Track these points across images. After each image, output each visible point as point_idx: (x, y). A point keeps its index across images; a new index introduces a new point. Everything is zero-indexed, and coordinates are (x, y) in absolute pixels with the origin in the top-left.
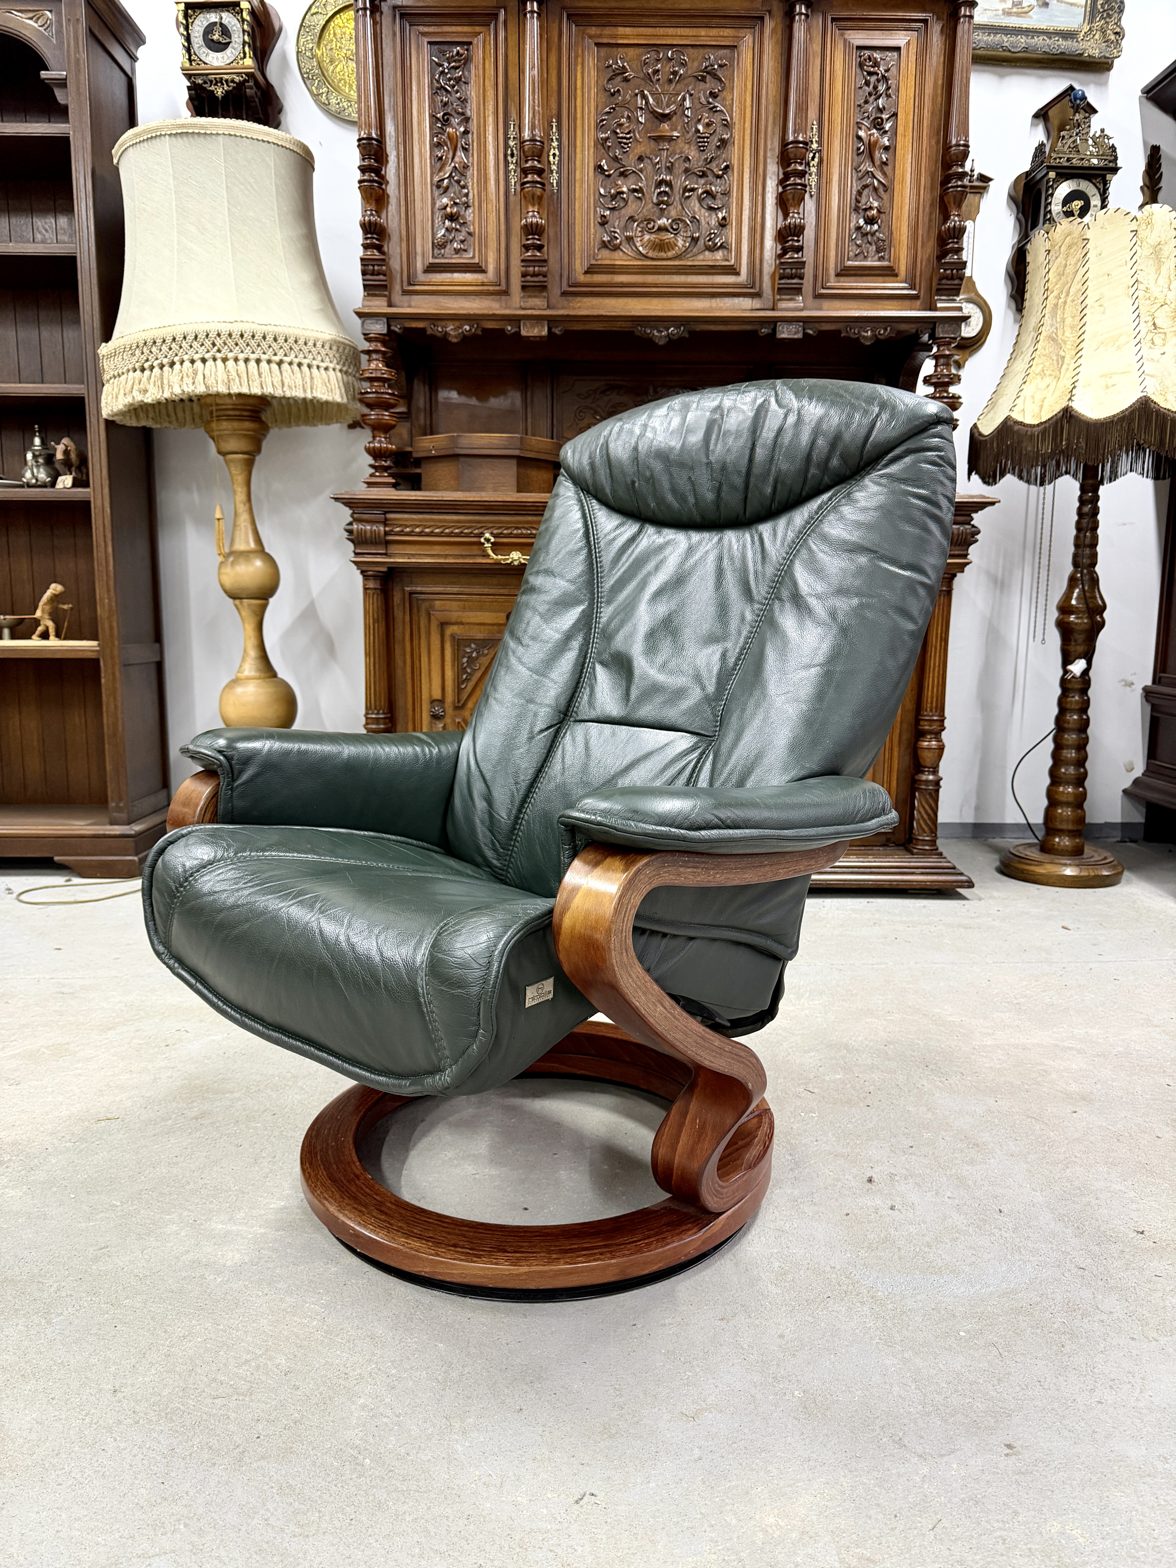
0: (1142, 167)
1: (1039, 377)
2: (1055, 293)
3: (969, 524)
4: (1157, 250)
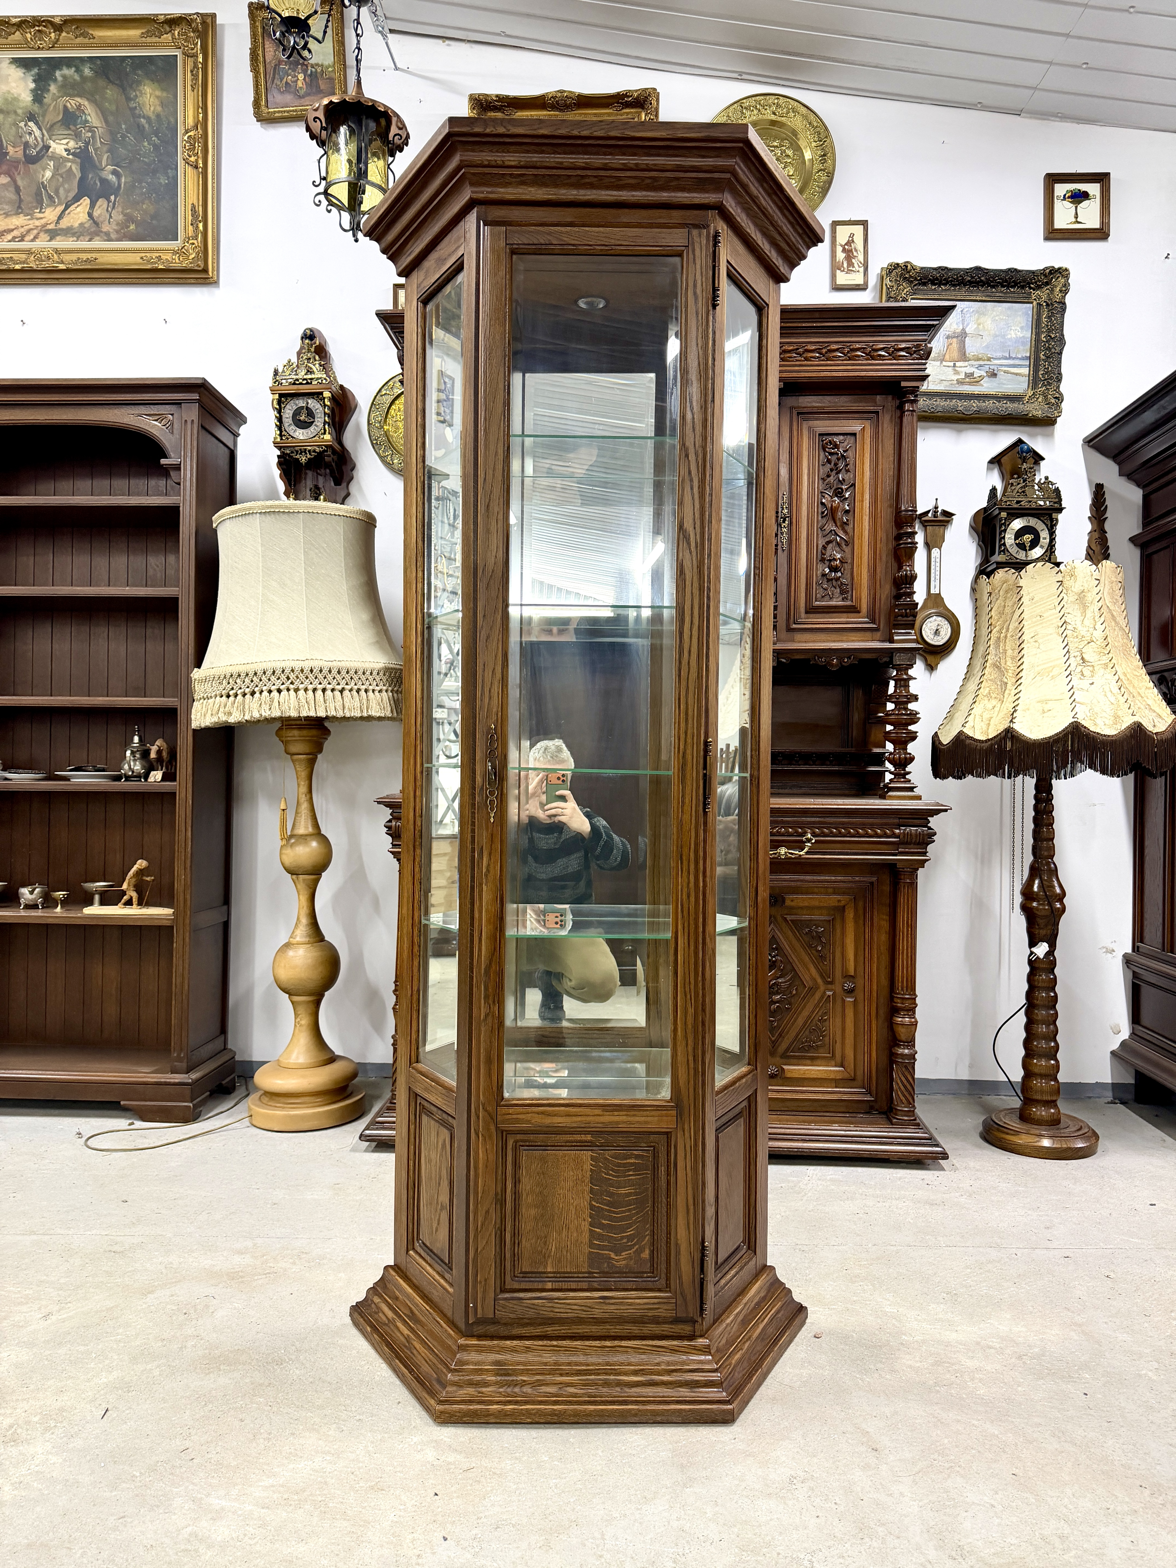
0: (1089, 502)
1: (986, 698)
2: (997, 628)
3: (926, 826)
4: (1081, 597)
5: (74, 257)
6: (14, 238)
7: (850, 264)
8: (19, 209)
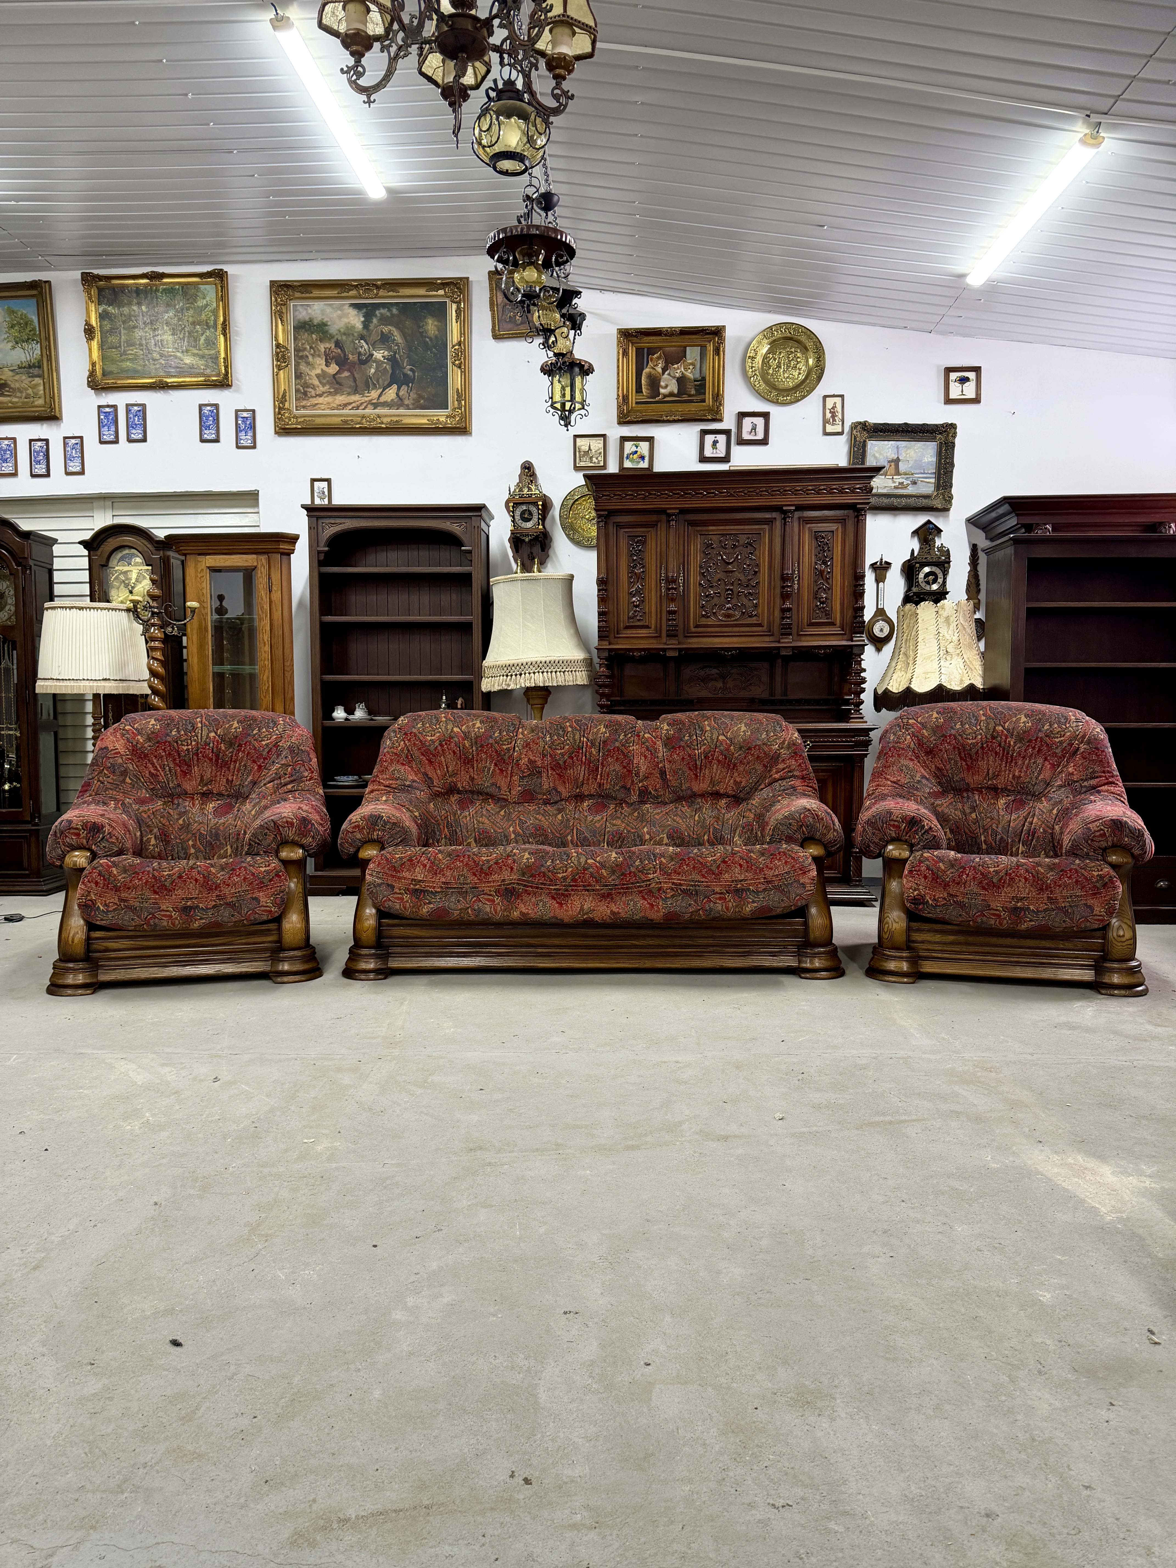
0: (968, 555)
1: (899, 671)
2: (906, 634)
3: (867, 737)
4: (947, 619)
5: (389, 420)
6: (353, 407)
7: (834, 420)
8: (356, 391)
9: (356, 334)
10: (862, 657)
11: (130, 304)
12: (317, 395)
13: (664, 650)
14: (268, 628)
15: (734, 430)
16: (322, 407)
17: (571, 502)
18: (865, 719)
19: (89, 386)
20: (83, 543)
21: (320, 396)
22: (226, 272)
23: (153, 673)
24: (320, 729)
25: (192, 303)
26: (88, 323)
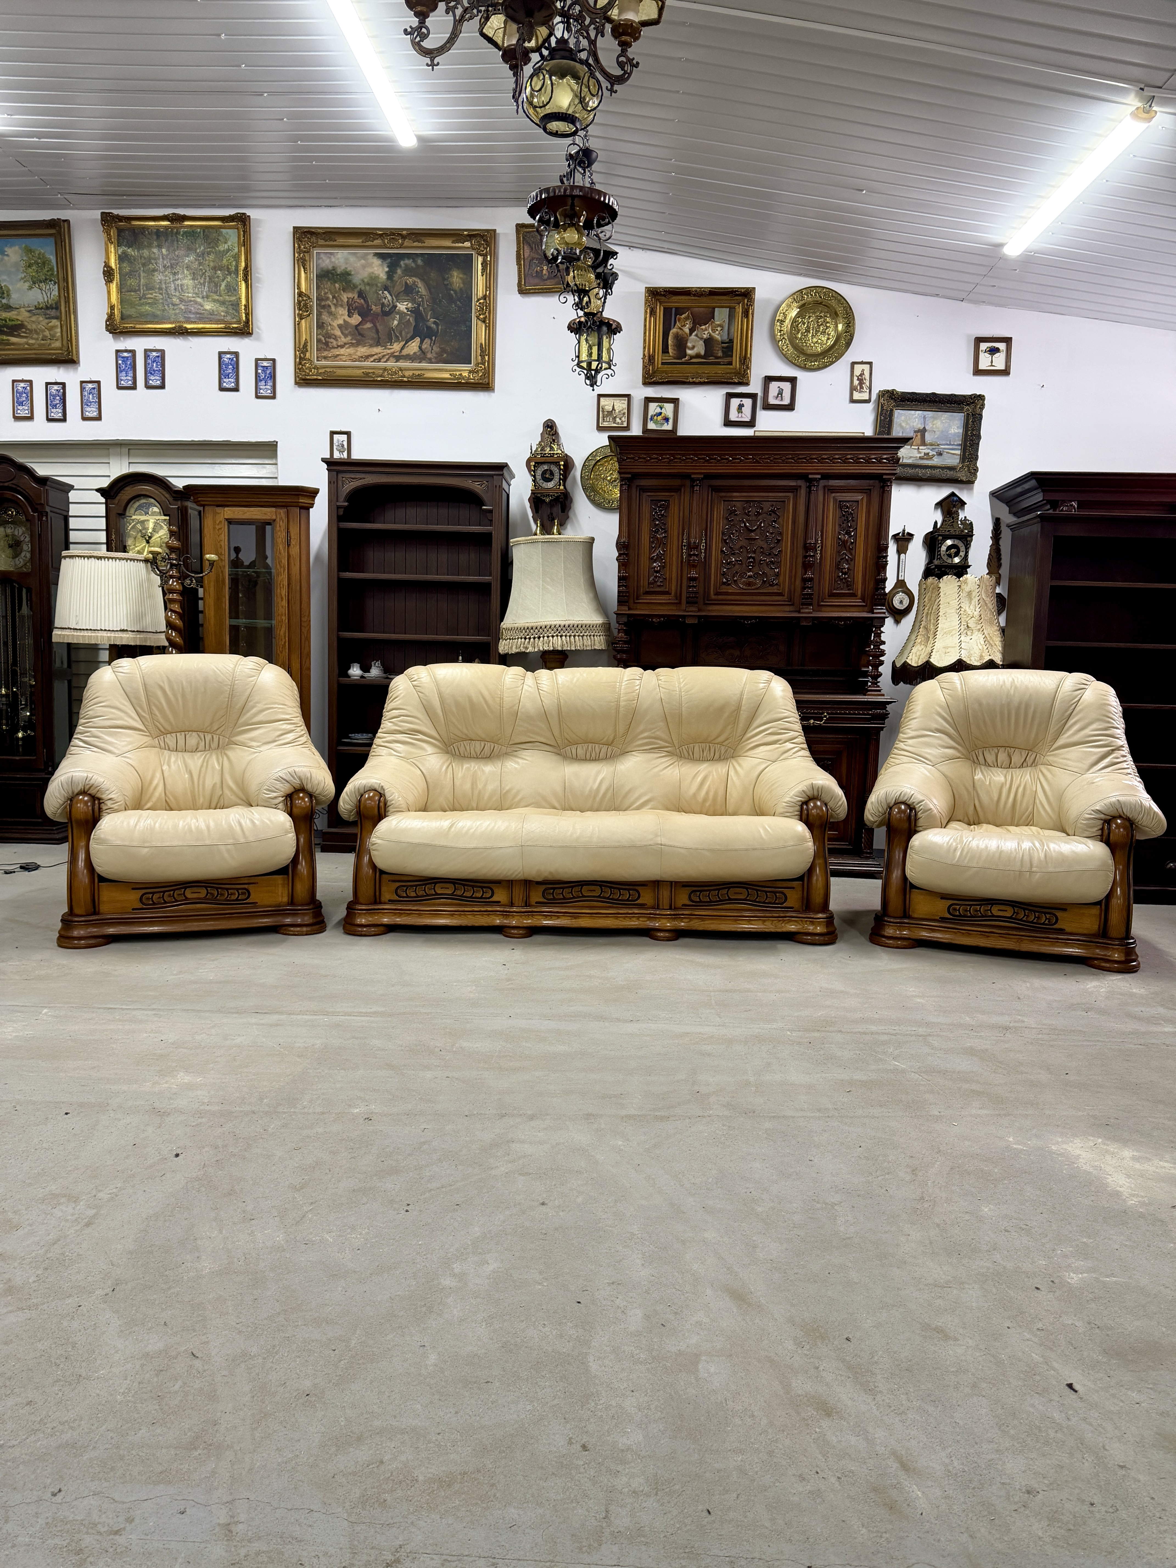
0: (991, 529)
1: (919, 644)
2: (929, 605)
3: (885, 710)
4: (970, 594)
5: (411, 373)
6: (375, 360)
7: (862, 388)
8: (378, 343)
9: (379, 285)
10: (882, 629)
11: (150, 246)
12: (338, 346)
13: (684, 617)
14: (286, 583)
15: (760, 394)
16: (344, 358)
17: (593, 463)
18: (882, 692)
19: (107, 330)
20: (101, 491)
21: (342, 347)
22: (249, 216)
23: (170, 625)
24: (336, 686)
25: (213, 247)
26: (107, 265)
